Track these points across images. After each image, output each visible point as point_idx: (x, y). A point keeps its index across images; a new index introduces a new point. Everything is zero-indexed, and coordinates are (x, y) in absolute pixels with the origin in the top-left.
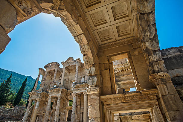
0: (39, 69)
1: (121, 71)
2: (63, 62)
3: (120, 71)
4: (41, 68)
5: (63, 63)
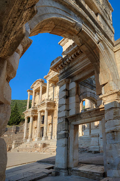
5: (45, 77)
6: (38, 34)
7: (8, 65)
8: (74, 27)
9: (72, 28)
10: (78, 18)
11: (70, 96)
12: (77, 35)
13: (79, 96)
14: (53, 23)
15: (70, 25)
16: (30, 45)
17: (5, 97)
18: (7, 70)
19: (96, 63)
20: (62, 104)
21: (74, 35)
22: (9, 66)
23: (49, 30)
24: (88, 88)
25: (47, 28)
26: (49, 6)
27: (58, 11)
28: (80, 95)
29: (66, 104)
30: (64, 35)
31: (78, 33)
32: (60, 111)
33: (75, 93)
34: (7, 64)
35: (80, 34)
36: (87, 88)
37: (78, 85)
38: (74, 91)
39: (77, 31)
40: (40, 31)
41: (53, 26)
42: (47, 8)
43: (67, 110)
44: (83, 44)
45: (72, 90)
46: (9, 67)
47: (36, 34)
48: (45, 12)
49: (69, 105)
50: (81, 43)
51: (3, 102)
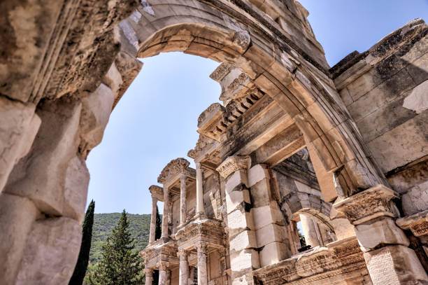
0: (150, 189)
1: (249, 101)
2: (190, 151)
3: (246, 104)
4: (154, 186)
5: (191, 153)
6: (158, 54)
7: (83, 113)
8: (233, 40)
9: (229, 43)
10: (238, 25)
11: (256, 203)
12: (243, 55)
13: (280, 206)
14: (189, 33)
15: (224, 36)
16: (138, 72)
17: (67, 198)
18: (81, 125)
19: (300, 116)
20: (238, 227)
21: (237, 56)
22: (85, 114)
23: (181, 47)
24: (299, 181)
25: (178, 43)
26: (176, 5)
27: (195, 13)
28: (280, 201)
29: (248, 229)
30: (215, 57)
31: (244, 51)
32: (237, 250)
33: (268, 197)
34: (82, 110)
35: (249, 54)
36: (295, 182)
37: (271, 175)
38: (264, 189)
39: (240, 47)
40: (163, 48)
41: (190, 39)
42: (174, 7)
43: (255, 249)
44: (261, 74)
45: (259, 187)
46: (86, 117)
47: (154, 53)
48: (168, 14)
49: (259, 232)
50: (256, 72)
51: (60, 210)
